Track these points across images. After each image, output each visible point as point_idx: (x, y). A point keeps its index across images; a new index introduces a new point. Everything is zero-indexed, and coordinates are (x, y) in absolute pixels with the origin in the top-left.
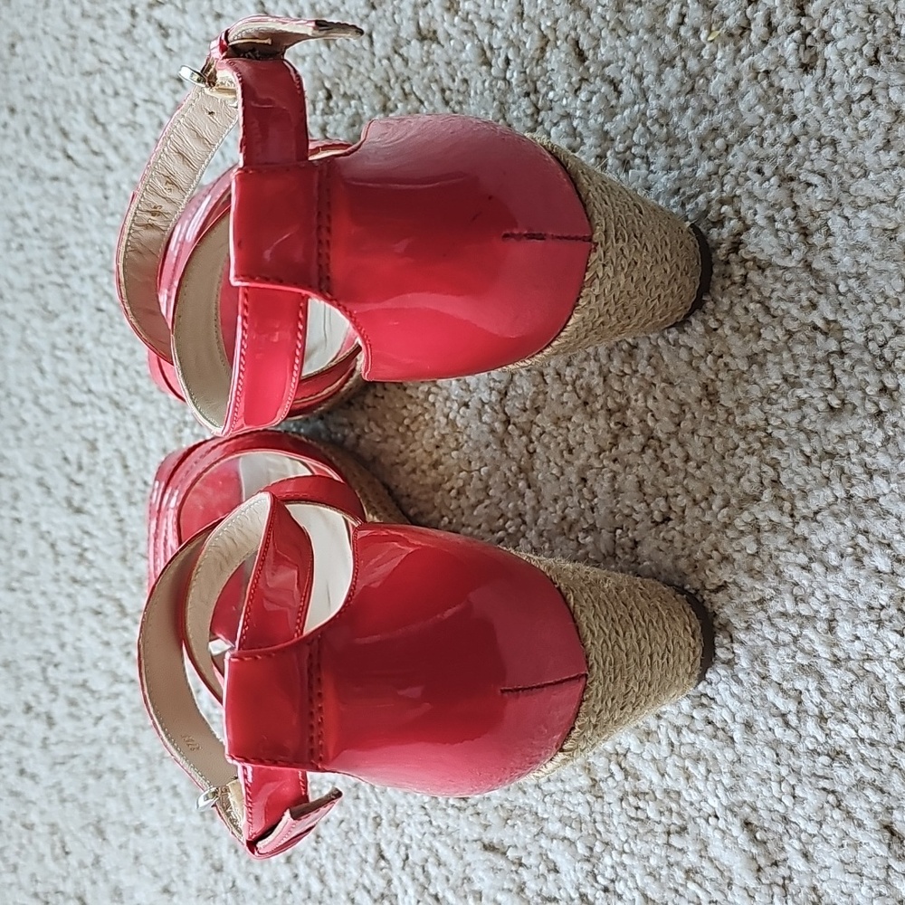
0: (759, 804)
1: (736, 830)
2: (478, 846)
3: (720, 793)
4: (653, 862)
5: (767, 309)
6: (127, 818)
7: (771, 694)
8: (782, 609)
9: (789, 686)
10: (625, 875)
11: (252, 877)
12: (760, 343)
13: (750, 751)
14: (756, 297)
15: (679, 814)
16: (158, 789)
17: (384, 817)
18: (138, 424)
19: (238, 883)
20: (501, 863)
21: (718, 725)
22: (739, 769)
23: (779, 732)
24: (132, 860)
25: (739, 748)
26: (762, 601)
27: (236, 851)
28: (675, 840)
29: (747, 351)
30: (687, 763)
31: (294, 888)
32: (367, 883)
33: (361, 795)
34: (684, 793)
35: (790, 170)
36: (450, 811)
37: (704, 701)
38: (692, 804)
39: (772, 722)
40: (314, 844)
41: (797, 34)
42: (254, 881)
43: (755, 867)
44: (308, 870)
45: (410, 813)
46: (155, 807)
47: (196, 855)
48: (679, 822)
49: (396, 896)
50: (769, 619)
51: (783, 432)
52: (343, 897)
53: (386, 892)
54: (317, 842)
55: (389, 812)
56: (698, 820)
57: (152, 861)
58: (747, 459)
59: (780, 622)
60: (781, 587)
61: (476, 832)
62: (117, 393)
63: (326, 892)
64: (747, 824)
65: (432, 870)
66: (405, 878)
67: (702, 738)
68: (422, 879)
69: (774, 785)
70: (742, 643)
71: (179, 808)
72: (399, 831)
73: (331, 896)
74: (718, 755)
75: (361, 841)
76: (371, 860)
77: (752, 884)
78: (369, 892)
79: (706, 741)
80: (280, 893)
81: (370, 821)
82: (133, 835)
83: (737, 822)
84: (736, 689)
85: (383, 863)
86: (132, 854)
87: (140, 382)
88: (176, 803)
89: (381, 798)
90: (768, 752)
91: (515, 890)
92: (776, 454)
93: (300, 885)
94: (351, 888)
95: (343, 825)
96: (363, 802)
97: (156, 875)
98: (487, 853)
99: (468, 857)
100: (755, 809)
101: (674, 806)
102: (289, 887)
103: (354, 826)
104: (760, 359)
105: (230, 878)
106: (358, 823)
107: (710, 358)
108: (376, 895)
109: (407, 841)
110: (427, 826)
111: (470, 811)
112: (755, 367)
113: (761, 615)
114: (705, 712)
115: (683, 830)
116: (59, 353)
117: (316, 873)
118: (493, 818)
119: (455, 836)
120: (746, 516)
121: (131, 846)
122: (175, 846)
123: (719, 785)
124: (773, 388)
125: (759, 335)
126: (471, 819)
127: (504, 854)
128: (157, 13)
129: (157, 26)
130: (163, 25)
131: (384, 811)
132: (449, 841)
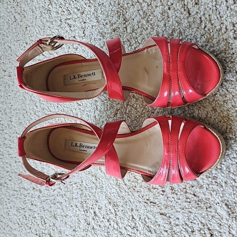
0: (229, 200)
1: (224, 206)
2: (159, 214)
3: (220, 198)
4: (203, 214)
5: (228, 91)
6: (63, 214)
7: (231, 175)
8: (233, 157)
9: (235, 173)
10: (196, 218)
11: (98, 226)
12: (226, 98)
13: (227, 188)
14: (225, 88)
16: (72, 206)
17: (134, 209)
18: (65, 119)
19: (94, 227)
20: (165, 217)
21: (218, 183)
22: (224, 192)
23: (234, 184)
24: (64, 224)
25: (224, 188)
26: (228, 155)
27: (94, 220)
28: (208, 209)
29: (223, 100)
30: (211, 192)
31: (110, 227)
32: (130, 225)
33: (127, 204)
34: (210, 198)
35: (232, 60)
36: (151, 206)
37: (215, 178)
38: (212, 201)
39: (231, 181)
40: (115, 216)
41: (233, 31)
42: (99, 227)
43: (228, 214)
44: (113, 223)
45: (141, 207)
46: (70, 211)
47: (83, 221)
48: (209, 205)
49: (138, 227)
50: (230, 159)
51: (232, 118)
52: (124, 228)
53: (135, 226)
54: (116, 216)
55: (135, 207)
56: (214, 204)
57: (70, 224)
58: (224, 124)
59: (233, 159)
60: (233, 152)
61: (159, 210)
62: (58, 111)
63: (118, 228)
64: (226, 204)
65: (147, 220)
66: (140, 223)
67: (215, 186)
68: (144, 223)
69: (233, 196)
70: (224, 164)
71: (78, 210)
72: (138, 212)
73: (120, 228)
74: (219, 189)
75: (128, 215)
76: (131, 219)
77: (228, 218)
78: (130, 227)
79: (216, 187)
80: (106, 229)
81: (130, 210)
82: (64, 218)
83: (224, 204)
84: (223, 175)
85: (134, 220)
86: (64, 222)
87: (64, 109)
88: (77, 209)
89: (133, 204)
90: (231, 188)
91: (169, 223)
92: (231, 122)
93: (111, 226)
94: (125, 226)
95: (123, 211)
96: (128, 206)
97: (71, 227)
98: (161, 215)
99: (157, 217)
100: (228, 201)
101: (208, 202)
102: (109, 227)
103: (126, 212)
104: (226, 101)
105: (92, 226)
106: (127, 211)
107: (214, 101)
108: (132, 227)
109: (140, 214)
110: (145, 210)
111: (157, 206)
112: (225, 104)
113: (228, 158)
114: (215, 180)
115: (210, 207)
116: (41, 102)
117: (116, 223)
118: (162, 207)
119: (153, 212)
121: (64, 220)
122: (77, 220)
123: (219, 196)
124: (230, 108)
125: (226, 96)
126: (157, 208)
127: (166, 215)
128: (68, 21)
129: (67, 24)
130: (69, 24)
131: (134, 207)
132: (151, 213)
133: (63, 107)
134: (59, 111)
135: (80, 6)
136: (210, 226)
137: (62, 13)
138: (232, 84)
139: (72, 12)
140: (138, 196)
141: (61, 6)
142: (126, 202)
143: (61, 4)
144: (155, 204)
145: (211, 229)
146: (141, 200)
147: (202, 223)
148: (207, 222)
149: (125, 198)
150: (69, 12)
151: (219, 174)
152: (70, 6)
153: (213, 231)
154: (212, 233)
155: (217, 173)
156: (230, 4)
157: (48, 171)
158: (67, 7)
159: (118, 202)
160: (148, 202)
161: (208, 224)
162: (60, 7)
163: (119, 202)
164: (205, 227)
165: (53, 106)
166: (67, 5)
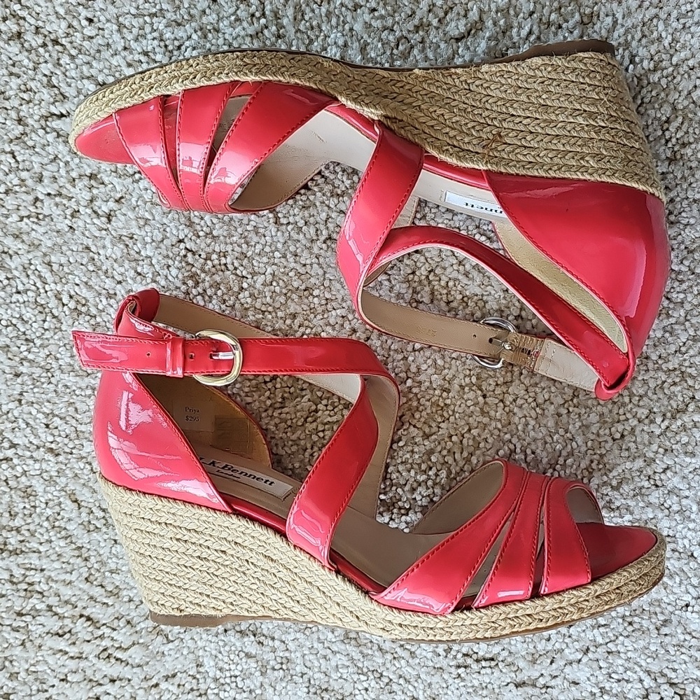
2: (512, 686)
3: (691, 590)
4: (653, 648)
10: (631, 665)
15: (662, 613)
20: (530, 690)
21: (681, 551)
28: (665, 630)
29: (662, 325)
33: (395, 687)
34: (664, 598)
36: (483, 671)
38: (669, 604)
45: (445, 686)
48: (662, 618)
51: (694, 369)
55: (425, 691)
58: (673, 388)
61: (509, 676)
70: (687, 497)
79: (677, 564)
84: (691, 525)
89: (416, 685)
92: (690, 382)
96: (400, 693)
98: (519, 689)
101: (658, 610)
104: (669, 328)
110: (463, 690)
112: (667, 335)
115: (666, 622)
118: (522, 664)
119: (489, 686)
120: (679, 423)
123: (689, 587)
124: (681, 344)
125: (668, 316)
126: (504, 670)
127: (534, 686)
128: (56, 124)
129: (55, 134)
130: (61, 133)
131: (421, 692)
132: (485, 692)
133: (74, 422)
134: (58, 439)
135: (106, 71)
136: (673, 675)
137: (25, 96)
138: (682, 282)
139: (70, 92)
140: (430, 655)
141: (15, 70)
142: (387, 684)
143: (13, 65)
144: (493, 664)
145: (676, 681)
146: (442, 662)
147: (649, 673)
148: (665, 664)
149: (384, 674)
150: (57, 92)
151: (680, 527)
152: (59, 73)
153: (682, 686)
154: (682, 692)
155: (674, 524)
156: (643, 69)
157: (33, 665)
158: (47, 73)
159: (357, 692)
160: (469, 661)
161: (666, 671)
162: (11, 74)
163: (363, 692)
164: (660, 680)
165: (24, 426)
166: (45, 69)
